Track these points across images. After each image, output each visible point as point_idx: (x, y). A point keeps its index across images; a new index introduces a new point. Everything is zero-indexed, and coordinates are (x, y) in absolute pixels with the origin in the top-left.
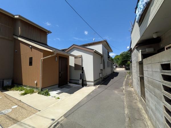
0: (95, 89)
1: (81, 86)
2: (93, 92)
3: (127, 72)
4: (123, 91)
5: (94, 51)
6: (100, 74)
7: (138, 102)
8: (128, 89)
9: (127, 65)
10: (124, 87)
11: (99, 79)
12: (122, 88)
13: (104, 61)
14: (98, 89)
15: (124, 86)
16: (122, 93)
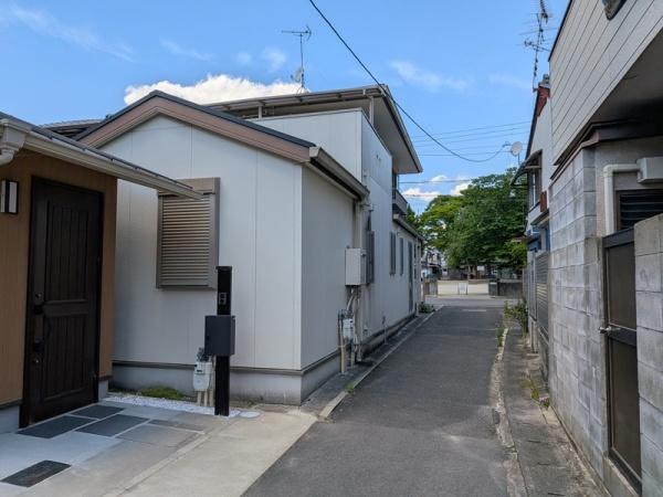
0: (313, 428)
1: (211, 411)
2: (299, 447)
3: (507, 311)
4: (493, 433)
5: (313, 153)
6: (342, 317)
7: (590, 491)
8: (525, 418)
9: (501, 266)
10: (498, 407)
11: (338, 354)
12: (485, 410)
13: (368, 227)
14: (332, 427)
15: (496, 398)
16: (488, 443)
